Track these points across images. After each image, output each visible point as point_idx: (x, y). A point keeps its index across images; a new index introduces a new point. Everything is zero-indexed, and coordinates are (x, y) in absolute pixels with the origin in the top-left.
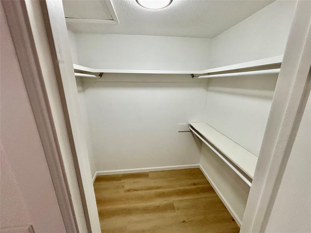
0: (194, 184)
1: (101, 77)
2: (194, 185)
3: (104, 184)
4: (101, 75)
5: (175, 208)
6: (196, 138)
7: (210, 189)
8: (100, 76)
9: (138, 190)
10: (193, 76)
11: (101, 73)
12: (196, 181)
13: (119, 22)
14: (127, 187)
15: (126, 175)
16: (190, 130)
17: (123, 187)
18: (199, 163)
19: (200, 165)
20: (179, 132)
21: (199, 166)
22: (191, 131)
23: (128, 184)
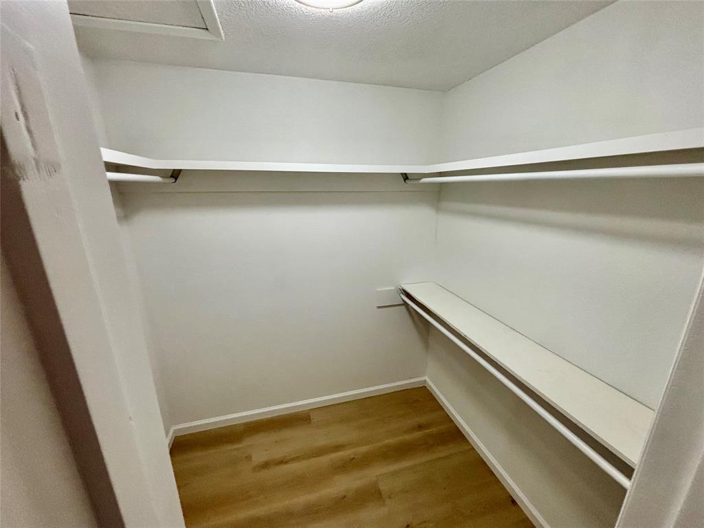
0: (420, 427)
1: (176, 179)
2: (419, 430)
3: (198, 458)
4: (175, 174)
5: (383, 493)
6: (416, 318)
7: (456, 435)
8: (172, 176)
9: (286, 463)
10: (405, 177)
11: (174, 170)
12: (422, 419)
13: (223, 35)
14: (259, 457)
15: (253, 425)
16: (404, 301)
17: (249, 458)
18: (424, 376)
19: (426, 378)
20: (379, 307)
21: (425, 381)
22: (405, 304)
23: (261, 449)
